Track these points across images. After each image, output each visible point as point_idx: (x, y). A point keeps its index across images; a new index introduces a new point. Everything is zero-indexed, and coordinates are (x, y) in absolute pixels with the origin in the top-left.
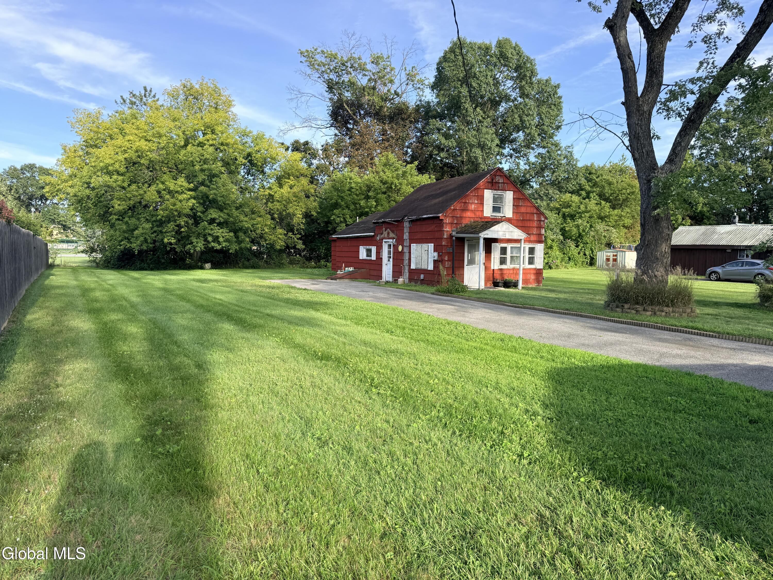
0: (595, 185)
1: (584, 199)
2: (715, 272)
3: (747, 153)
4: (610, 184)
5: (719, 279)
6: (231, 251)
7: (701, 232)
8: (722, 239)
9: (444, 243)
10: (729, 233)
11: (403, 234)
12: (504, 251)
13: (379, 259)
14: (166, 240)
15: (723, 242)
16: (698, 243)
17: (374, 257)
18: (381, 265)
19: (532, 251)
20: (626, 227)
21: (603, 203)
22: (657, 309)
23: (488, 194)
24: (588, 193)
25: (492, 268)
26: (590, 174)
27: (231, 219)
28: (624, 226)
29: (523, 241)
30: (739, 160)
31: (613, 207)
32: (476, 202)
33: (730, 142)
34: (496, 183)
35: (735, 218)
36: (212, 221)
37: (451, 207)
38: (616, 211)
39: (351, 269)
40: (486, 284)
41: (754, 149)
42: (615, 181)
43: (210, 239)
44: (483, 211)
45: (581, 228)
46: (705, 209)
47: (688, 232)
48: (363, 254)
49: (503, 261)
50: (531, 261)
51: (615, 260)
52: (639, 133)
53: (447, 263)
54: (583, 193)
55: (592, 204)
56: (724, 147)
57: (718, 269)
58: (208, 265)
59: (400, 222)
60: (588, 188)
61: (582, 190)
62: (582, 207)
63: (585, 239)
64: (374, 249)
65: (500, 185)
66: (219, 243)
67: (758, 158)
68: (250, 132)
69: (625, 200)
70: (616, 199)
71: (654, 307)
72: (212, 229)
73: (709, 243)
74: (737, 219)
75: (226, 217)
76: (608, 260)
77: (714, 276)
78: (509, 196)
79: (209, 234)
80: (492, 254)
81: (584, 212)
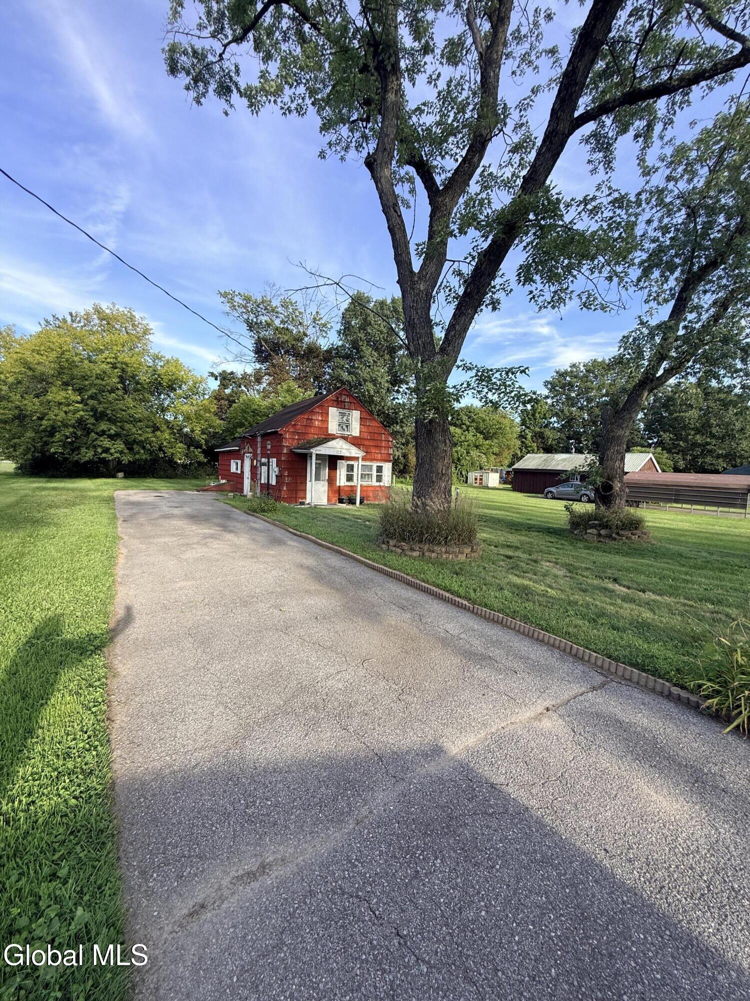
0: (473, 421)
1: (464, 431)
2: (551, 492)
3: (585, 403)
4: (484, 421)
5: (554, 498)
6: (123, 462)
7: (543, 459)
8: (558, 465)
9: (283, 459)
10: (565, 460)
11: (257, 448)
12: (350, 468)
13: (242, 472)
14: (52, 450)
15: (559, 468)
16: (540, 468)
17: (239, 472)
18: (243, 478)
19: (380, 469)
20: (495, 454)
21: (478, 434)
22: (426, 548)
23: (333, 411)
24: (468, 427)
25: (338, 484)
26: (470, 412)
27: (125, 432)
28: (493, 453)
29: (360, 459)
30: (579, 408)
31: (486, 438)
32: (320, 418)
33: (573, 395)
34: (341, 401)
35: (572, 449)
36: (103, 433)
37: (291, 421)
38: (487, 441)
39: (224, 481)
40: (329, 500)
41: (589, 400)
42: (487, 418)
43: (100, 450)
44: (327, 428)
45: (459, 453)
46: (554, 443)
47: (534, 459)
48: (233, 469)
49: (350, 478)
50: (379, 478)
51: (481, 479)
52: (414, 319)
53: (286, 479)
54: (464, 427)
55: (470, 436)
56: (569, 398)
57: (553, 489)
58: (121, 475)
59: (254, 437)
60: (468, 423)
61: (463, 424)
62: (463, 437)
63: (463, 462)
64: (239, 462)
65: (346, 404)
66: (112, 454)
67: (592, 407)
68: (162, 357)
69: (495, 434)
70: (488, 433)
71: (422, 546)
72: (101, 441)
73: (548, 468)
74: (574, 450)
75: (119, 430)
76: (476, 479)
77: (550, 495)
78: (356, 415)
79: (99, 446)
80: (338, 471)
81: (464, 441)
